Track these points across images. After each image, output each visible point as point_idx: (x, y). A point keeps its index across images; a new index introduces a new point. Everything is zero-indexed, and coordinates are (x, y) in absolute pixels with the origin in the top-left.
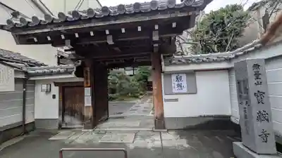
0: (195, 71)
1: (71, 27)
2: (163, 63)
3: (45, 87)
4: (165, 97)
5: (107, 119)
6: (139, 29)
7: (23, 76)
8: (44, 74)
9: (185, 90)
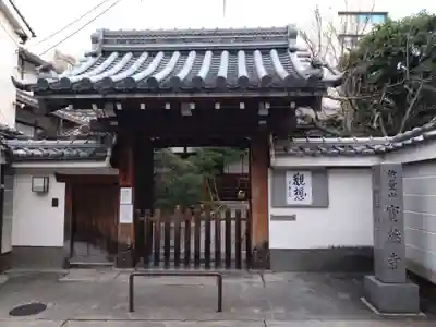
2: (272, 152)
3: (39, 183)
4: (272, 211)
6: (242, 106)
9: (308, 200)
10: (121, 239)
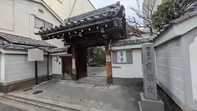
0: (132, 49)
1: (61, 32)
3: (55, 58)
4: (113, 65)
5: (86, 76)
6: (90, 29)
7: (46, 54)
8: (55, 52)
9: (125, 61)
10: (73, 73)
